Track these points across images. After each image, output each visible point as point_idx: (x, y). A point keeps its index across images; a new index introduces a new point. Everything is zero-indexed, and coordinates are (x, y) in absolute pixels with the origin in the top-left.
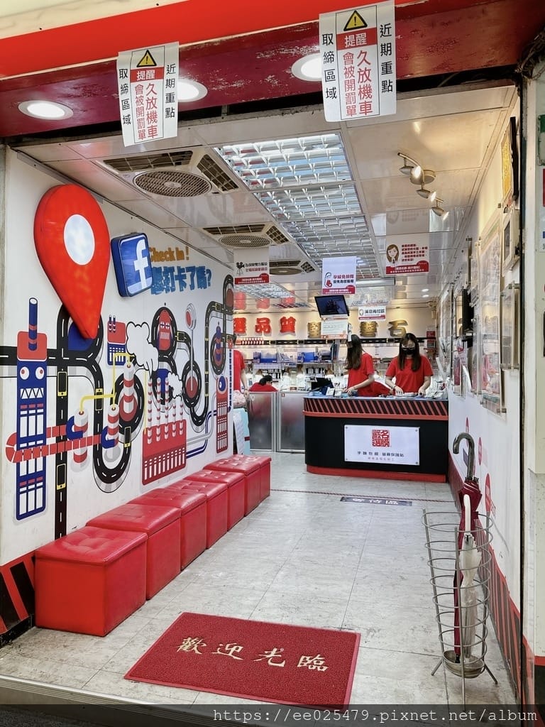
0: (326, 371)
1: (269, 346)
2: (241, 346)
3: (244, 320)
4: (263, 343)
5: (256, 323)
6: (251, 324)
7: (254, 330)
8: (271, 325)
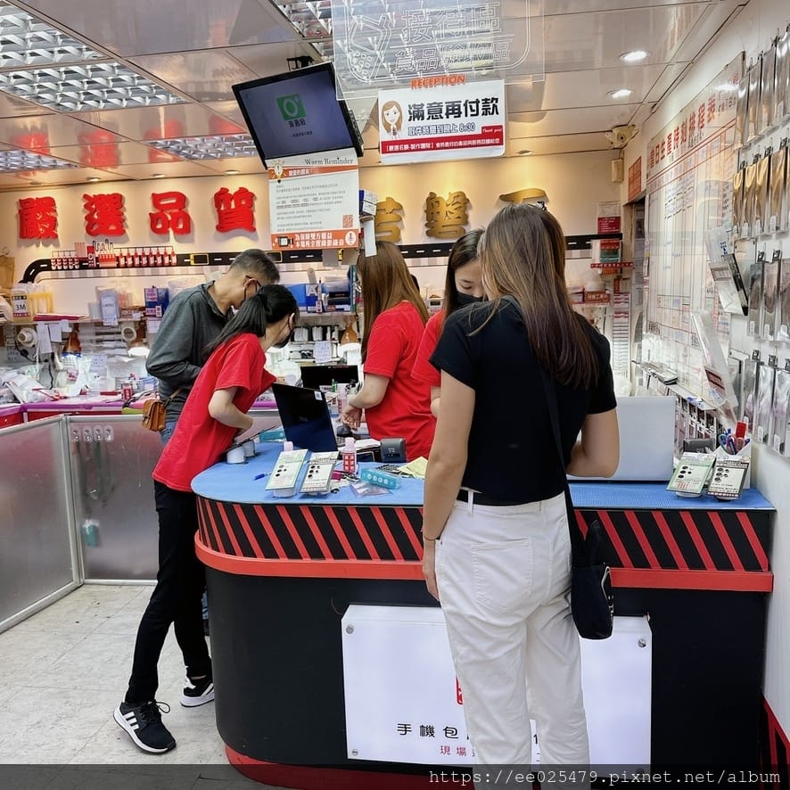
0: (341, 334)
1: (191, 269)
2: (119, 271)
3: (117, 199)
4: (174, 260)
5: (150, 209)
6: (137, 210)
7: (147, 226)
8: (191, 210)
